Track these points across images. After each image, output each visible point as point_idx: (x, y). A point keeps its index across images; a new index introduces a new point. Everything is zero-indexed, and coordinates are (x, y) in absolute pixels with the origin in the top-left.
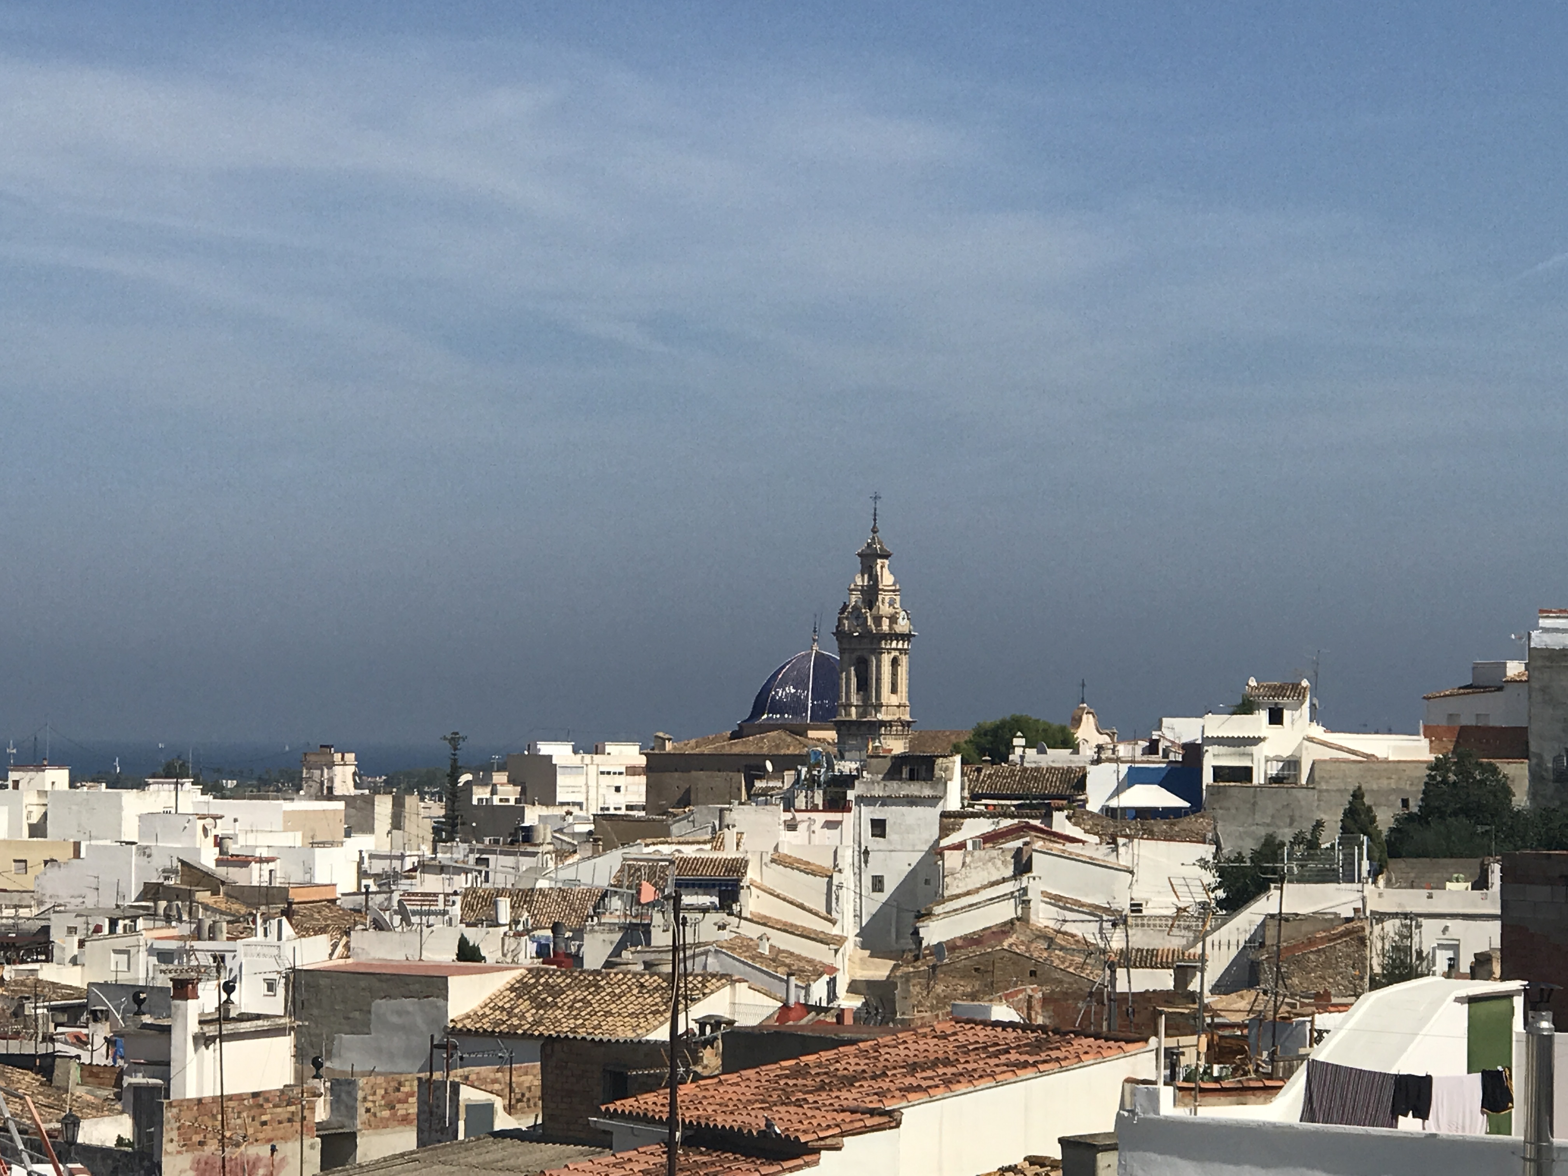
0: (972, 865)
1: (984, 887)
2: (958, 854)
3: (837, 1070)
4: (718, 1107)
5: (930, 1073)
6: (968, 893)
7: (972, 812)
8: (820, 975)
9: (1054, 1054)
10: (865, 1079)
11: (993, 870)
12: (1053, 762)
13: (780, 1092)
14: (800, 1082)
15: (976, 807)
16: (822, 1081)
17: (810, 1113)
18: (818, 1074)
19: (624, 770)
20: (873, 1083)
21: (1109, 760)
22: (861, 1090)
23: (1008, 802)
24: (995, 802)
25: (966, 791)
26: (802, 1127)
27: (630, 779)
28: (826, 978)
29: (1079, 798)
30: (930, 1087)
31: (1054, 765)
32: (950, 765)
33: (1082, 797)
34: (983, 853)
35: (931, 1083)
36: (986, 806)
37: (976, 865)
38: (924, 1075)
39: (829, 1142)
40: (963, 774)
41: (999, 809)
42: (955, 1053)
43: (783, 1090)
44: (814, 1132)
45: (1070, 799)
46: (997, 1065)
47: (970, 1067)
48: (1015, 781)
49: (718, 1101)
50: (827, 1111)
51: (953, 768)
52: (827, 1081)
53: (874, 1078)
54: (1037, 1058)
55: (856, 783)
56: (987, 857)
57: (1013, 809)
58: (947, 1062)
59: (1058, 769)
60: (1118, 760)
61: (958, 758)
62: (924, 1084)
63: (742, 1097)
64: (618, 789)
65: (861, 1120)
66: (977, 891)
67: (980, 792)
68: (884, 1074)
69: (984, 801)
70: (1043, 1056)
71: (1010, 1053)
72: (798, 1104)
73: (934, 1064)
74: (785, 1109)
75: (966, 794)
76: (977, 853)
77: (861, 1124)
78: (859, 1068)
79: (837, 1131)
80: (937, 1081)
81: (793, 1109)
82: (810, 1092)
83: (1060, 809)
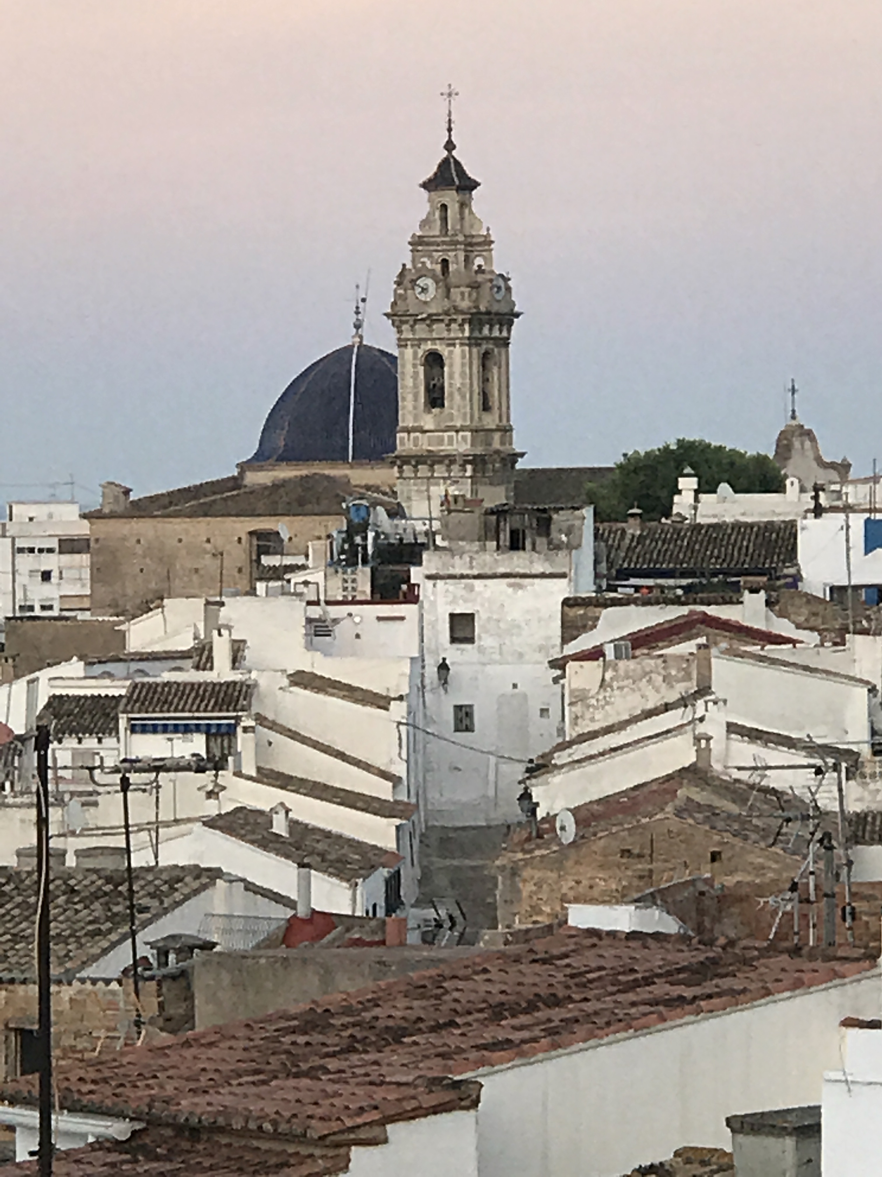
0: (615, 684)
1: (634, 720)
2: (593, 667)
3: (376, 1018)
4: (184, 1083)
5: (523, 1019)
6: (608, 730)
7: (612, 599)
8: (373, 867)
9: (726, 983)
10: (420, 1031)
11: (649, 691)
12: (743, 514)
13: (284, 1057)
14: (316, 1038)
15: (620, 589)
16: (352, 1036)
17: (330, 1088)
18: (345, 1027)
19: (54, 544)
20: (433, 1038)
21: (834, 509)
22: (414, 1049)
23: (671, 582)
24: (650, 582)
25: (604, 565)
26: (319, 1112)
28: (384, 872)
29: (786, 571)
30: (524, 1041)
31: (743, 519)
32: (577, 523)
33: (792, 571)
34: (632, 664)
35: (525, 1034)
36: (637, 588)
37: (621, 684)
38: (515, 1022)
39: (363, 1135)
40: (597, 536)
41: (656, 593)
42: (568, 987)
43: (288, 1052)
44: (339, 1119)
45: (772, 574)
46: (633, 1004)
47: (589, 1007)
48: (681, 547)
49: (186, 1073)
50: (358, 1084)
51: (580, 529)
52: (359, 1036)
53: (436, 1028)
54: (697, 991)
55: (425, 556)
56: (639, 671)
57: (680, 592)
58: (554, 1001)
59: (751, 526)
60: (848, 509)
61: (588, 512)
62: (517, 1036)
63: (222, 1067)
65: (414, 1098)
66: (622, 726)
67: (626, 565)
68: (452, 1024)
69: (633, 581)
70: (709, 987)
71: (654, 983)
72: (311, 1074)
73: (531, 1007)
74: (292, 1082)
75: (603, 567)
76: (622, 664)
77: (414, 1104)
78: (412, 1015)
79: (375, 1116)
80: (537, 1032)
81: (305, 1082)
82: (333, 1055)
83: (754, 591)
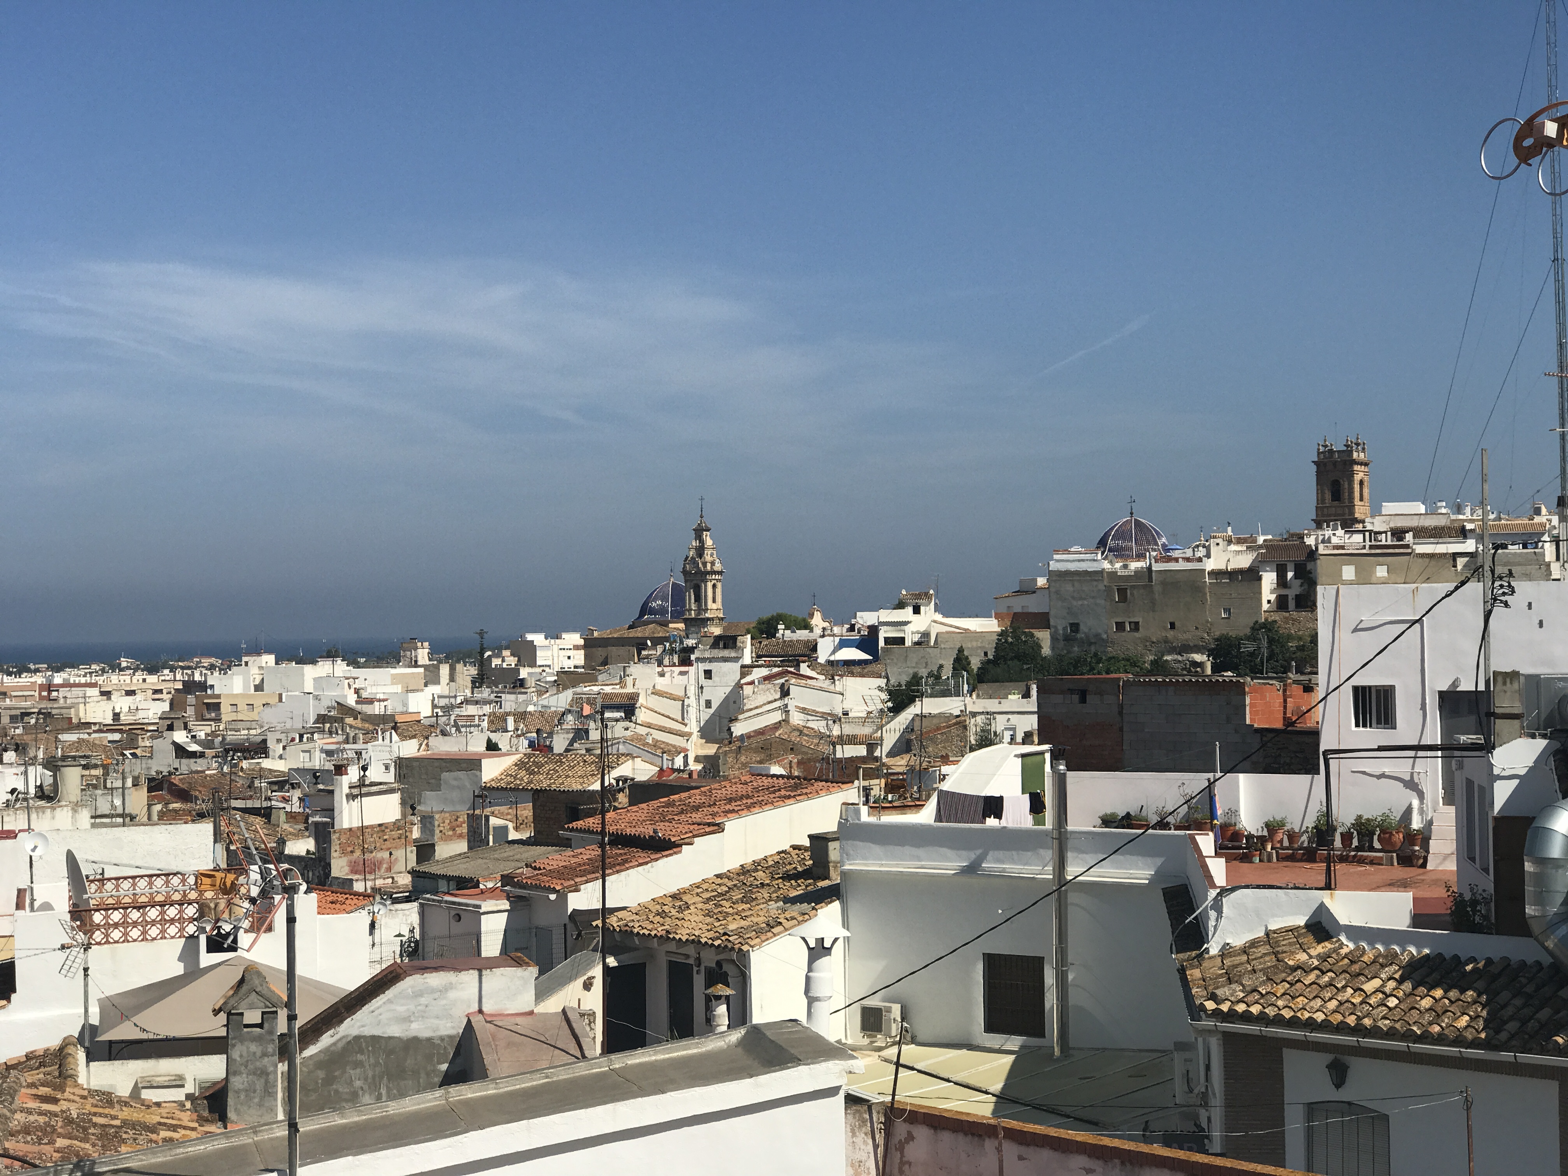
0: (758, 693)
1: (764, 704)
2: (750, 687)
3: (690, 802)
4: (627, 824)
5: (739, 803)
6: (756, 708)
7: (757, 665)
8: (680, 753)
9: (804, 791)
10: (705, 807)
11: (769, 695)
14: (671, 809)
15: (759, 662)
16: (682, 808)
17: (676, 826)
18: (680, 805)
19: (571, 647)
20: (708, 809)
21: (829, 635)
22: (703, 812)
23: (776, 659)
24: (770, 659)
26: (672, 833)
27: (576, 652)
28: (682, 754)
29: (814, 656)
30: (739, 810)
31: (800, 638)
32: (745, 640)
33: (816, 655)
34: (763, 686)
35: (739, 808)
36: (765, 661)
37: (760, 693)
38: (736, 804)
39: (686, 841)
40: (752, 645)
41: (772, 663)
42: (752, 792)
43: (661, 814)
44: (679, 836)
45: (809, 656)
46: (774, 798)
47: (760, 799)
48: (779, 647)
49: (627, 821)
50: (685, 824)
51: (746, 642)
52: (684, 809)
53: (710, 806)
54: (795, 793)
55: (695, 650)
56: (766, 689)
57: (779, 662)
58: (748, 797)
59: (802, 641)
60: (834, 635)
61: (749, 636)
62: (736, 809)
63: (640, 818)
64: (569, 658)
65: (703, 829)
66: (761, 706)
67: (761, 654)
68: (715, 804)
69: (763, 659)
70: (799, 792)
71: (781, 791)
72: (670, 821)
73: (741, 798)
74: (663, 823)
75: (754, 655)
76: (760, 686)
77: (703, 831)
78: (701, 801)
79: (691, 834)
80: (743, 807)
81: (667, 824)
82: (676, 815)
83: (804, 662)
